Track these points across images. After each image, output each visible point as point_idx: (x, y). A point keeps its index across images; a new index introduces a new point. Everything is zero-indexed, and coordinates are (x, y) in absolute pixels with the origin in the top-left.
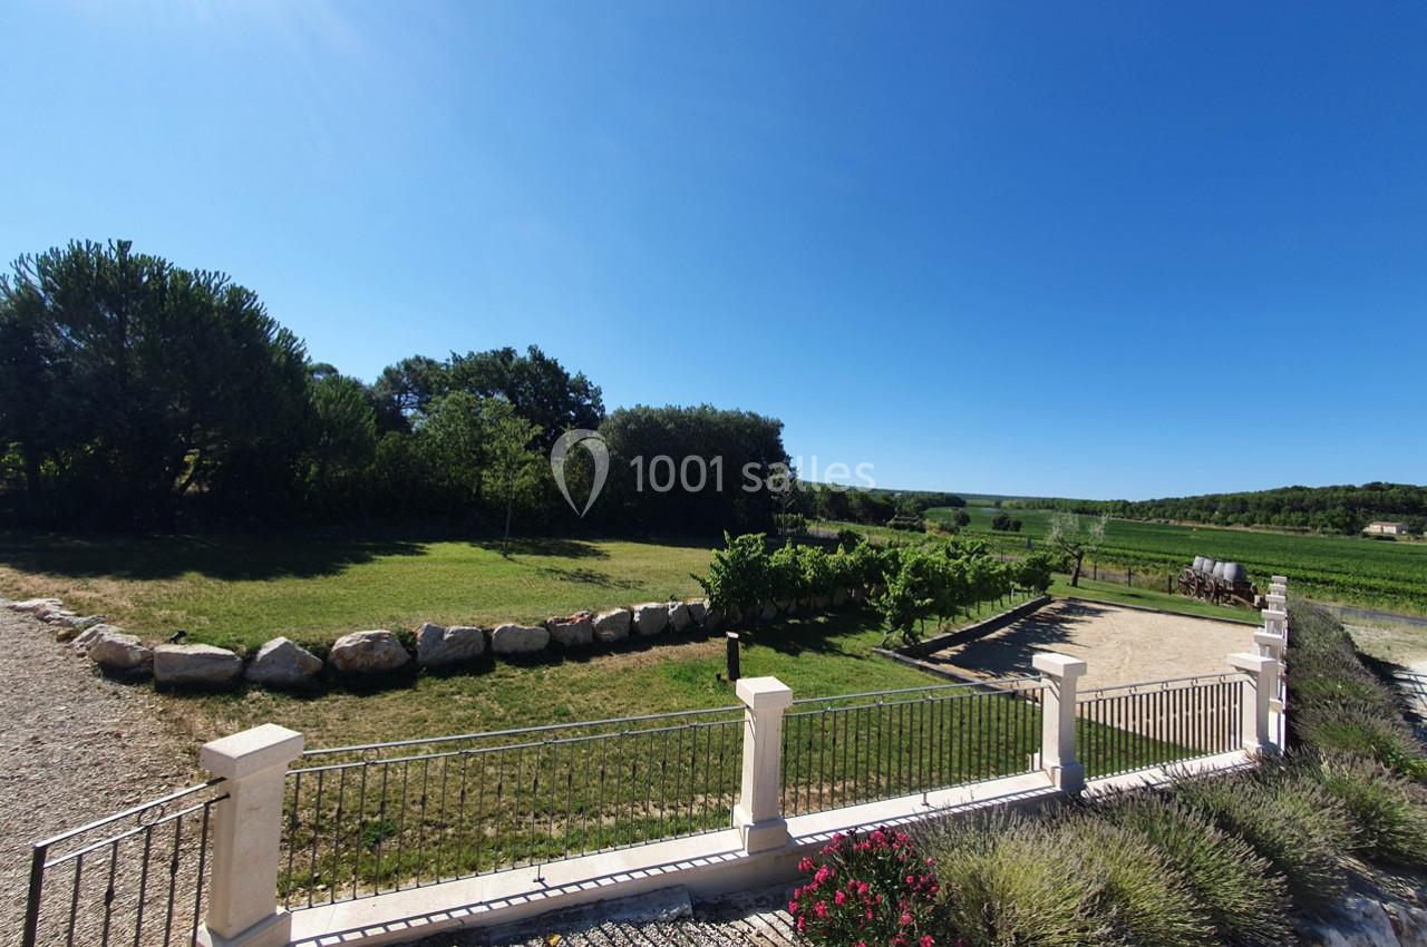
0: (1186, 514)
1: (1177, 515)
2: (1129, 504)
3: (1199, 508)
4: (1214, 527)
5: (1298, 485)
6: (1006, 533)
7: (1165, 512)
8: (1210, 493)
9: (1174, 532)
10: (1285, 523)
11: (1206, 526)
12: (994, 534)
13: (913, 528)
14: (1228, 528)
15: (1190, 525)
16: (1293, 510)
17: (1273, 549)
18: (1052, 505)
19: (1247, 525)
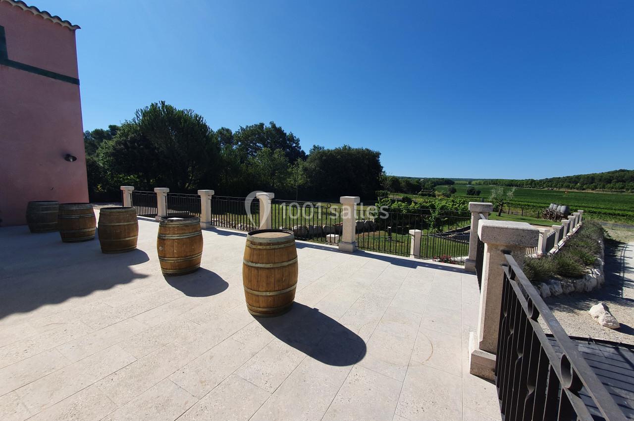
0: (562, 185)
1: (558, 186)
2: (534, 181)
3: (570, 182)
4: (577, 191)
5: (623, 169)
6: (473, 196)
7: (552, 184)
8: (577, 174)
9: (555, 194)
10: (613, 188)
11: (572, 190)
12: (467, 197)
13: (430, 195)
14: (583, 191)
15: (564, 190)
16: (618, 182)
17: (604, 201)
18: (496, 182)
19: (593, 190)
